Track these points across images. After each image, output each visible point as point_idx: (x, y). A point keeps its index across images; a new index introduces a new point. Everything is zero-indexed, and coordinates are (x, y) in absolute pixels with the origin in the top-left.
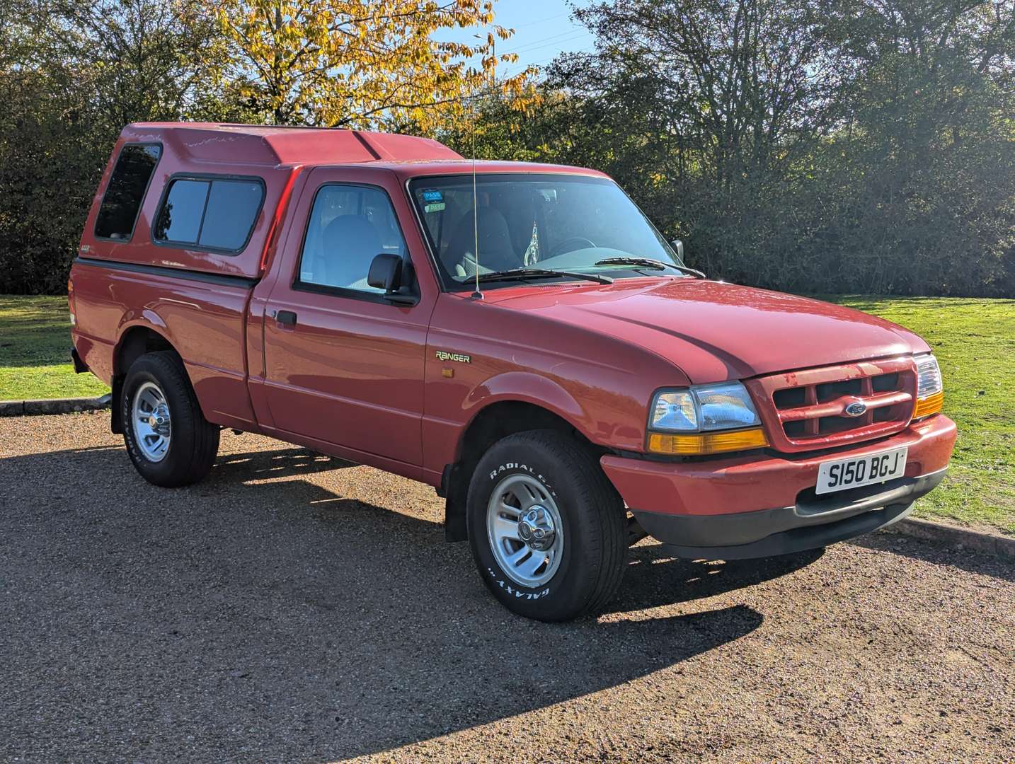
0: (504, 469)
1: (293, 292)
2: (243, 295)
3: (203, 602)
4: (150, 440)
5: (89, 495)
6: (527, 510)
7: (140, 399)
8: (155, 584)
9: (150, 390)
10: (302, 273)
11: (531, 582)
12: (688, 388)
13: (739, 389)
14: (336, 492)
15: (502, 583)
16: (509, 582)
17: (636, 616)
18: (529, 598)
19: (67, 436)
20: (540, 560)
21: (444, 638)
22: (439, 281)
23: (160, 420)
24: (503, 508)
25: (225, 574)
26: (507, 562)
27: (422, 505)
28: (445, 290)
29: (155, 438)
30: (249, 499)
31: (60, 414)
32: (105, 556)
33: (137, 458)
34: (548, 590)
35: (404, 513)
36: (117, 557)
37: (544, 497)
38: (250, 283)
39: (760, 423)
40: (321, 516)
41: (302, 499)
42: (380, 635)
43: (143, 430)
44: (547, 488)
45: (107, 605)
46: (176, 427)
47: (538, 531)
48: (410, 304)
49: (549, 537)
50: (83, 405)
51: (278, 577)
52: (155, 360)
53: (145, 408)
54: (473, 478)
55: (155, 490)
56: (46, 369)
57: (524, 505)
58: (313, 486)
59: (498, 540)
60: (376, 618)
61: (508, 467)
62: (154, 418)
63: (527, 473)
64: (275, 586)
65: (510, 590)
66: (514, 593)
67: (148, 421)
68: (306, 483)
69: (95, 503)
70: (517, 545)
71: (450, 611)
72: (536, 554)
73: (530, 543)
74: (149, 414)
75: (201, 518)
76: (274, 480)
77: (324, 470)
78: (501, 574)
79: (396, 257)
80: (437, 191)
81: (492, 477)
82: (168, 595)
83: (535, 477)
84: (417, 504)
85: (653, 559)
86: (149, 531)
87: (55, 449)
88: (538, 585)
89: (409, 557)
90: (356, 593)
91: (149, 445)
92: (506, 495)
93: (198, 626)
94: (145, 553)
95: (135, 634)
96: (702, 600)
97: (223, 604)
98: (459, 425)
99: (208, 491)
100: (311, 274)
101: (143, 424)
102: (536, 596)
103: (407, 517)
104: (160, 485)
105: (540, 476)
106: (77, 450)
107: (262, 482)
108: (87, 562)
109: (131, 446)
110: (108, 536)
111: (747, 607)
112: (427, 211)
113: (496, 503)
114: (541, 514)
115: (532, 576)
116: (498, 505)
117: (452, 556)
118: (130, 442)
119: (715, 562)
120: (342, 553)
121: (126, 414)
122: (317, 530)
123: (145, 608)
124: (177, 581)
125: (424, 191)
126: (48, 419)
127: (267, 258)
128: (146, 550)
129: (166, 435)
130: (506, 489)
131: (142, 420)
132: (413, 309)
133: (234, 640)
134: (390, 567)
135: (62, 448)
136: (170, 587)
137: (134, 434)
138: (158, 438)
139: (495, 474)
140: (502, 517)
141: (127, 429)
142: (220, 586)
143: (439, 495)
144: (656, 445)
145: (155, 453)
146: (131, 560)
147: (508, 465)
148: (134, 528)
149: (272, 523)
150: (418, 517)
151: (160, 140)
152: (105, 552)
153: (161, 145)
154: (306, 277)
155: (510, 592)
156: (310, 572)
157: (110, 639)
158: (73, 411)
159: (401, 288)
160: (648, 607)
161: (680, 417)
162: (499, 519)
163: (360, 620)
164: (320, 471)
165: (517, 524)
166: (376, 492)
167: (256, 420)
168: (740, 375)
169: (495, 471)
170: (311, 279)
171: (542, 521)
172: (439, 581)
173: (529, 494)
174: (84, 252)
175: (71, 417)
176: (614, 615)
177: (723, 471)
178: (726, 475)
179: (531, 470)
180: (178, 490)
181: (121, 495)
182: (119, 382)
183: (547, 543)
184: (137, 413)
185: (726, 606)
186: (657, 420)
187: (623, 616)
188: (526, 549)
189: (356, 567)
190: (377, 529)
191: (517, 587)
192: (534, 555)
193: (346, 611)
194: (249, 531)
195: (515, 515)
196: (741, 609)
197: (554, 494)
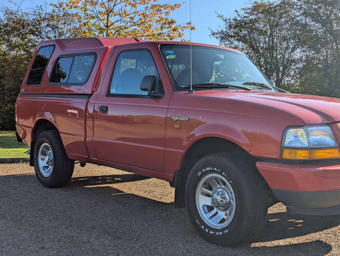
0: (205, 170)
1: (106, 97)
2: (85, 101)
3: (59, 234)
4: (45, 168)
5: (17, 190)
6: (216, 191)
7: (41, 150)
8: (37, 226)
9: (46, 146)
10: (111, 90)
11: (218, 226)
12: (303, 126)
13: (327, 128)
14: (123, 191)
15: (203, 227)
16: (206, 226)
17: (269, 244)
18: (217, 234)
19: (14, 170)
20: (222, 215)
21: (175, 253)
22: (174, 87)
23: (49, 159)
24: (203, 190)
25: (71, 222)
26: (205, 217)
27: (160, 196)
28: (176, 90)
29: (47, 167)
30: (86, 193)
31: (14, 163)
32: (17, 214)
33: (39, 176)
34: (227, 230)
35: (153, 199)
36: (22, 214)
37: (224, 184)
38: (88, 96)
39: (337, 146)
40: (116, 200)
41: (108, 193)
42: (144, 251)
43: (42, 163)
44: (227, 179)
45: (12, 235)
46: (55, 161)
47: (221, 201)
48: (159, 97)
49: (227, 204)
50: (23, 160)
51: (95, 224)
52: (48, 133)
53: (44, 155)
54: (189, 176)
55: (46, 189)
56: (12, 149)
57: (214, 189)
58: (114, 188)
59: (201, 206)
60: (141, 243)
61: (207, 170)
62: (47, 158)
63: (217, 172)
64: (93, 227)
65: (207, 230)
66: (209, 232)
67: (44, 160)
68: (110, 187)
69: (19, 193)
70: (210, 209)
71: (178, 241)
72: (220, 213)
73: (217, 207)
74: (45, 157)
75: (64, 200)
76: (97, 186)
77: (119, 183)
78: (203, 223)
79: (154, 76)
80: (172, 50)
81: (199, 175)
82: (42, 230)
83: (221, 174)
84: (159, 196)
85: (269, 219)
86: (40, 204)
87: (8, 174)
88: (222, 228)
89: (156, 217)
90: (132, 232)
91: (44, 170)
92: (205, 184)
93: (55, 245)
94: (36, 212)
95: (23, 249)
96: (299, 237)
97: (68, 235)
98: (182, 151)
99: (68, 189)
100: (115, 90)
101: (42, 161)
102: (221, 233)
103: (154, 201)
104: (48, 187)
105: (224, 173)
106: (17, 175)
107: (92, 186)
108: (9, 216)
109: (37, 171)
110: (21, 206)
111: (322, 241)
112: (167, 58)
113: (200, 188)
114: (223, 193)
115: (218, 224)
116: (201, 189)
117: (176, 216)
118: (37, 169)
119: (299, 221)
120: (125, 214)
121: (35, 157)
122: (114, 205)
123: (30, 236)
124: (48, 225)
125: (166, 50)
126: (8, 165)
127: (96, 84)
128: (37, 211)
129: (51, 165)
130: (205, 181)
131: (42, 159)
132: (161, 99)
133: (71, 252)
134: (147, 220)
135: (11, 174)
136: (44, 227)
137: (38, 165)
138: (48, 167)
139: (200, 173)
140: (203, 195)
141: (36, 163)
142: (68, 227)
143: (171, 187)
144: (286, 155)
145: (46, 174)
146: (28, 215)
147: (207, 169)
148: (33, 203)
149: (94, 202)
150: (159, 201)
151: (54, 43)
152: (18, 212)
153: (55, 46)
154: (113, 91)
155: (207, 231)
156: (111, 222)
157: (9, 250)
158: (19, 162)
159: (155, 91)
160: (273, 240)
161: (299, 141)
162: (202, 196)
163: (134, 243)
164: (116, 183)
165: (210, 199)
166: (140, 191)
167: (89, 156)
168: (327, 121)
169: (200, 172)
170: (115, 92)
171: (223, 196)
172: (171, 227)
173: (217, 183)
174: (22, 92)
175: (18, 164)
176: (258, 244)
177: (321, 168)
178: (323, 170)
179: (219, 170)
180: (56, 189)
181: (31, 190)
182: (33, 144)
183: (226, 207)
184: (40, 156)
185: (311, 241)
186: (286, 143)
187: (262, 244)
188: (215, 210)
189: (132, 220)
190: (141, 205)
191: (210, 229)
192: (219, 213)
193: (127, 239)
194: (84, 205)
195: (209, 193)
196: (319, 242)
197: (231, 182)
